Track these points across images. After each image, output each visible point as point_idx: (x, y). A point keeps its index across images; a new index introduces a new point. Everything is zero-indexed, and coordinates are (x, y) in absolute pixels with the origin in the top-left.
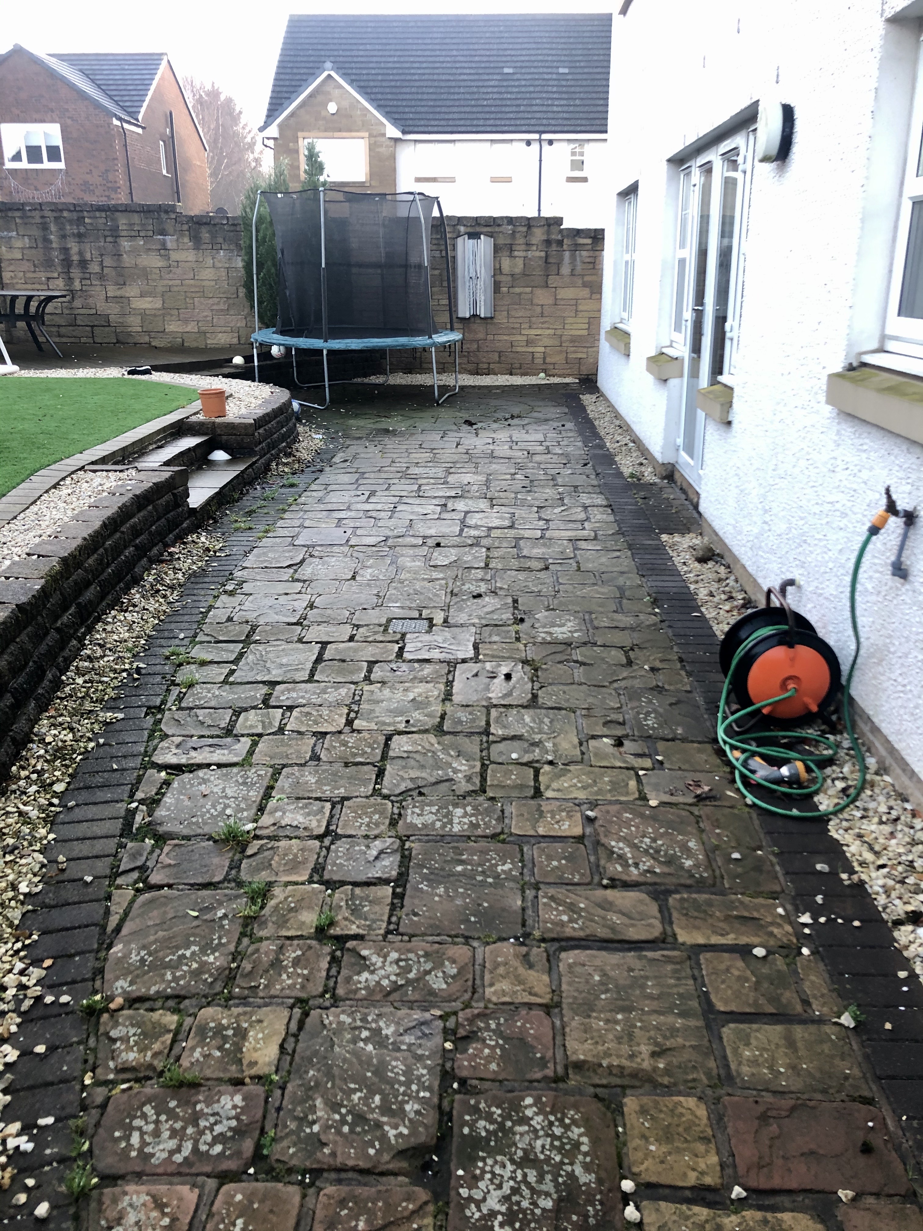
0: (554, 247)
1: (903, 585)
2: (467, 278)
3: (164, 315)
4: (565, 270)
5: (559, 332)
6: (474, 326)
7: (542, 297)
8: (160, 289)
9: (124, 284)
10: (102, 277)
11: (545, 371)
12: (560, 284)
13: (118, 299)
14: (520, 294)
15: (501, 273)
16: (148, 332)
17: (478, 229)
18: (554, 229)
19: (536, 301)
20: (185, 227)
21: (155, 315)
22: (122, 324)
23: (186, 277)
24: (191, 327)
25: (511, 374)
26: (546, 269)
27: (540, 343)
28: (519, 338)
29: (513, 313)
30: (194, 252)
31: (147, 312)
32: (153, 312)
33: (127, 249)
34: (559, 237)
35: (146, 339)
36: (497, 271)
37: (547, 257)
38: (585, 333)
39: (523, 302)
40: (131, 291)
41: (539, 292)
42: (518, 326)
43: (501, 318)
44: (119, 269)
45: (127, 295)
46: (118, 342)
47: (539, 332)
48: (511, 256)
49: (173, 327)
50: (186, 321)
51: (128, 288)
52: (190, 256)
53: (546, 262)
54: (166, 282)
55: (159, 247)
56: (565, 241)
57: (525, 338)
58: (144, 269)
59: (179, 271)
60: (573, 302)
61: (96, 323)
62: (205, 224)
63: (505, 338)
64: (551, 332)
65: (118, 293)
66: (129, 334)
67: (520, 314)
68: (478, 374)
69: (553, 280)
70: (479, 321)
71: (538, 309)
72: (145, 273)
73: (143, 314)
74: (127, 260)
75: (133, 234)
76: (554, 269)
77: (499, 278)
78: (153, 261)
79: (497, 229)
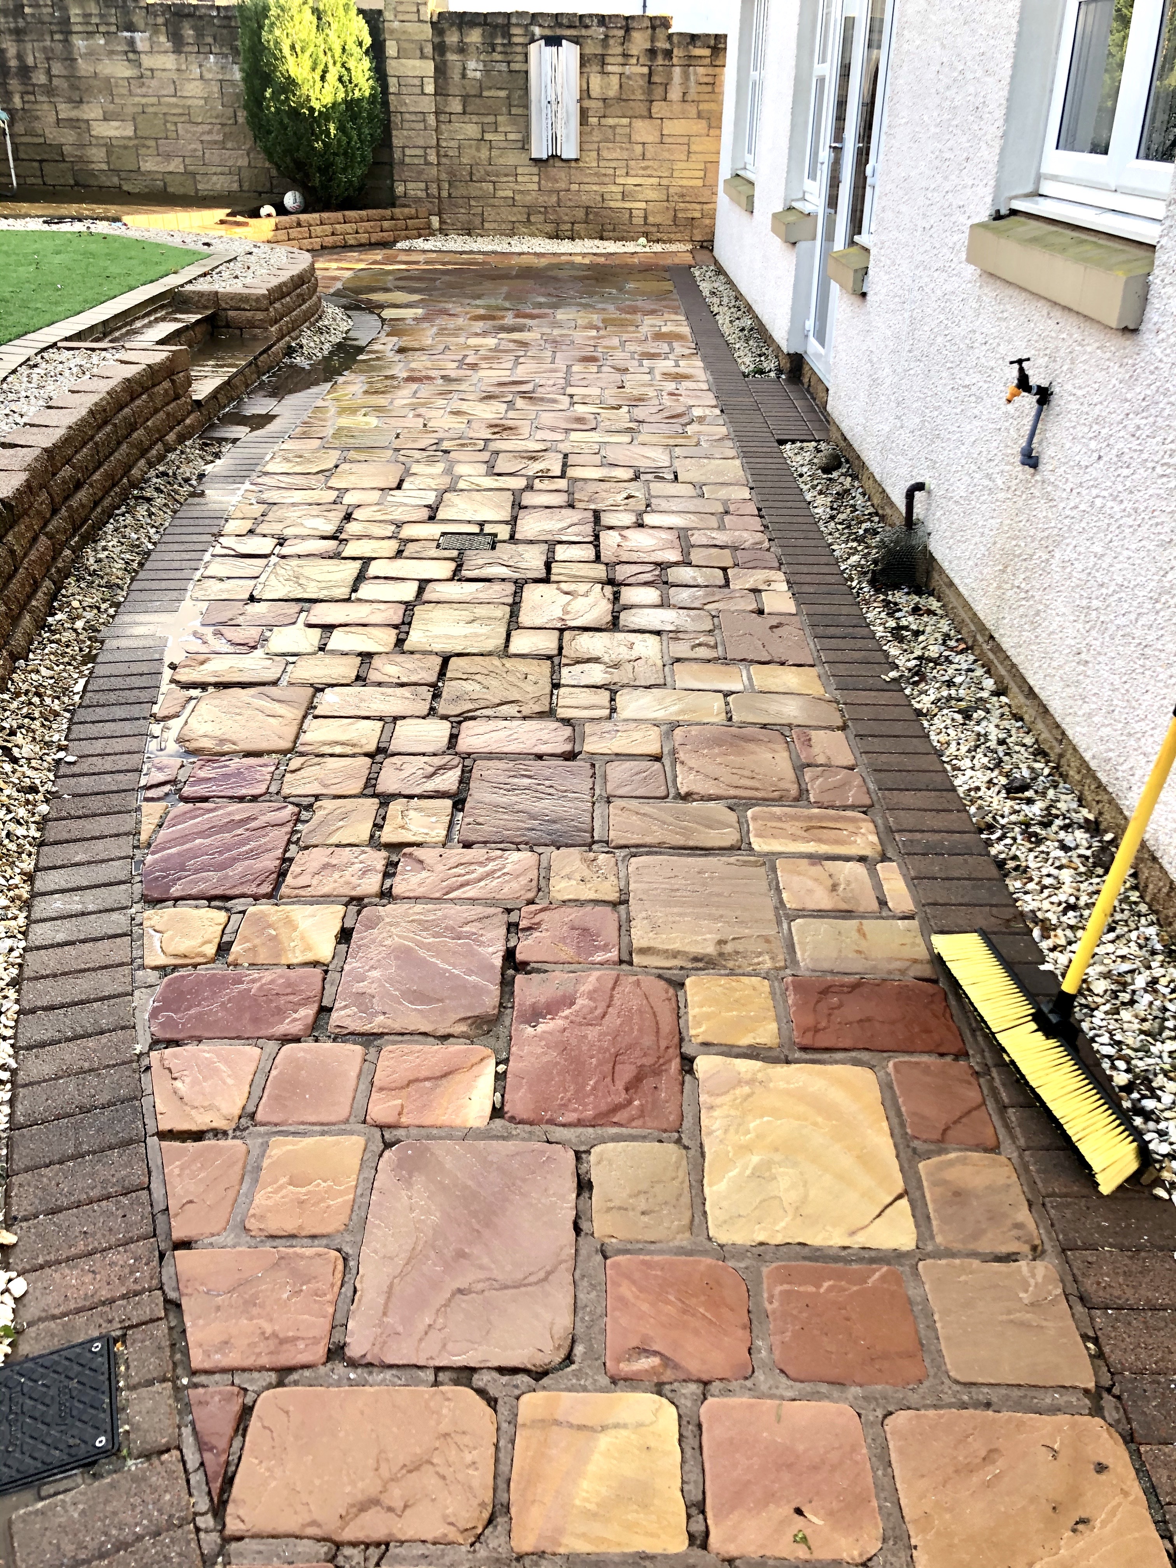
0: (660, 61)
1: (1033, 475)
2: (544, 103)
3: (136, 147)
4: (675, 94)
5: (664, 182)
6: (553, 172)
7: (644, 131)
8: (130, 110)
9: (81, 102)
10: (50, 91)
11: (646, 235)
12: (668, 115)
13: (74, 123)
14: (613, 127)
15: (589, 97)
16: (116, 172)
17: (559, 32)
18: (661, 33)
19: (636, 137)
20: (160, 20)
21: (126, 147)
22: (81, 159)
23: (165, 92)
24: (175, 166)
25: (602, 238)
26: (650, 92)
27: (640, 197)
28: (614, 188)
29: (605, 154)
30: (172, 57)
31: (114, 142)
32: (122, 142)
33: (83, 50)
34: (667, 46)
35: (116, 180)
36: (585, 93)
37: (650, 74)
38: (700, 183)
39: (618, 138)
40: (91, 111)
41: (638, 124)
42: (611, 171)
43: (590, 159)
44: (73, 79)
45: (86, 117)
46: (77, 184)
47: (638, 181)
48: (603, 73)
49: (149, 165)
50: (168, 157)
51: (85, 107)
52: (168, 61)
53: (649, 82)
54: (137, 99)
55: (126, 48)
56: (675, 51)
57: (620, 189)
58: (108, 79)
59: (154, 83)
60: (685, 140)
61: (46, 157)
62: (189, 15)
63: (595, 188)
64: (655, 181)
65: (74, 114)
66: (92, 174)
67: (614, 155)
68: (557, 237)
69: (657, 108)
70: (560, 164)
71: (639, 149)
72: (108, 86)
73: (109, 146)
74: (84, 67)
75: (90, 29)
76: (659, 92)
77: (587, 103)
78: (119, 69)
79: (584, 32)
